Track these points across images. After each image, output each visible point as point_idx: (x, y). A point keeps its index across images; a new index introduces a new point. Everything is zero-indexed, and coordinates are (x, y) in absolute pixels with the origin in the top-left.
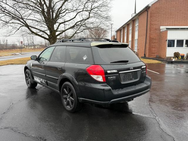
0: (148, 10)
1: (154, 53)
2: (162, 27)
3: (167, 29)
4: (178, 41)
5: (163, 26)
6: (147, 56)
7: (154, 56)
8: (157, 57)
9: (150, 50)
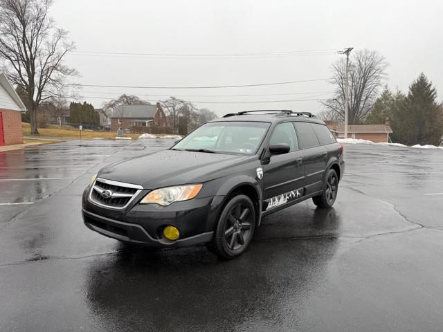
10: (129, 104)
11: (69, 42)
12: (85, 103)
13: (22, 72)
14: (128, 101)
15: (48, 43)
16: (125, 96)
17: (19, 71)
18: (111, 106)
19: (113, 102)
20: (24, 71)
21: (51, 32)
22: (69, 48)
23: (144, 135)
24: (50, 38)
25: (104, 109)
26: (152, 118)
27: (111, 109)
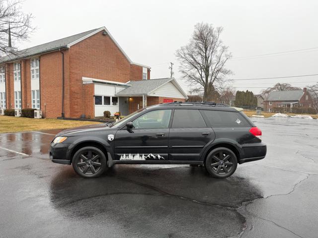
0: (64, 53)
1: (78, 112)
2: (84, 79)
3: (94, 82)
4: (105, 97)
5: (85, 77)
6: (67, 116)
7: (78, 115)
8: (81, 118)
9: (71, 107)
10: (282, 90)
11: (228, 53)
12: (247, 91)
13: (202, 76)
14: (282, 88)
15: (217, 56)
16: (279, 84)
17: (201, 75)
18: (267, 92)
19: (269, 89)
20: (203, 74)
21: (219, 49)
22: (228, 57)
23: (277, 115)
24: (218, 53)
25: (262, 95)
26: (298, 101)
27: (267, 94)
